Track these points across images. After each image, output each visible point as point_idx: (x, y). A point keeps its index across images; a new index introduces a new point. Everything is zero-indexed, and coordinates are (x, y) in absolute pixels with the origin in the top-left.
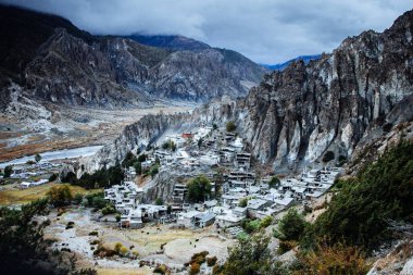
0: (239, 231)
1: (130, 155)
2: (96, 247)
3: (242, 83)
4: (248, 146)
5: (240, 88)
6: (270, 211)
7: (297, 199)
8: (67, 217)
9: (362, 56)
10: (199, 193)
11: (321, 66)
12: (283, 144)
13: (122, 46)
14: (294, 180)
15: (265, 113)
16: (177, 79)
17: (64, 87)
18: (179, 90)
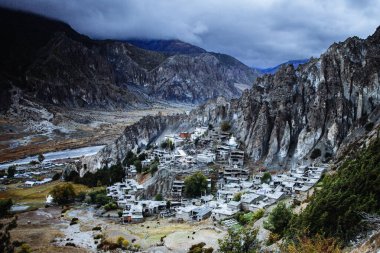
0: (233, 223)
1: (130, 154)
2: (99, 241)
3: (236, 85)
4: (241, 145)
5: (233, 89)
6: (262, 204)
7: (287, 193)
8: (71, 214)
9: (347, 60)
10: (196, 189)
11: (310, 70)
12: (274, 142)
13: (121, 51)
14: (284, 176)
15: (257, 114)
16: (175, 82)
17: (65, 90)
18: (176, 93)
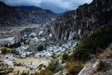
0: (51, 58)
1: (22, 39)
2: (14, 63)
3: (51, 19)
4: (53, 36)
5: (51, 20)
6: (59, 53)
7: (67, 50)
8: (6, 56)
9: (84, 10)
10: (40, 49)
11: (73, 14)
12: (63, 35)
13: (19, 10)
14: (66, 45)
15: (57, 27)
16: (34, 18)
17: (3, 21)
18: (34, 21)
